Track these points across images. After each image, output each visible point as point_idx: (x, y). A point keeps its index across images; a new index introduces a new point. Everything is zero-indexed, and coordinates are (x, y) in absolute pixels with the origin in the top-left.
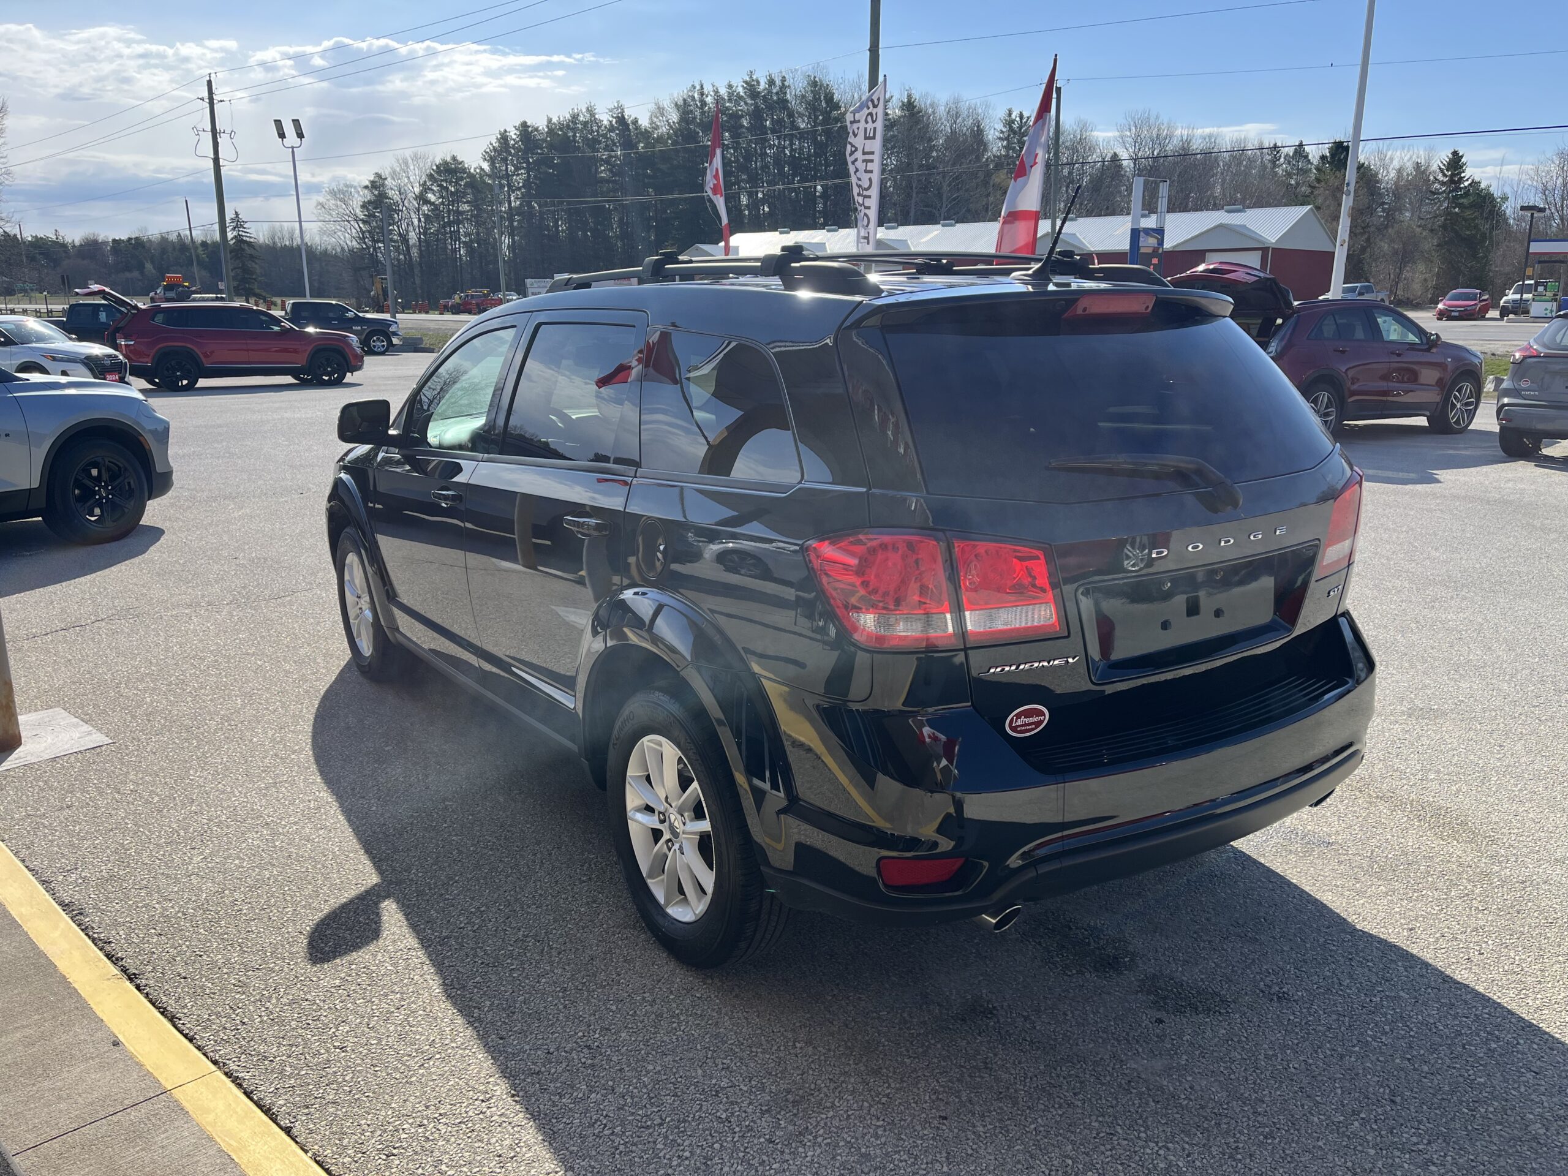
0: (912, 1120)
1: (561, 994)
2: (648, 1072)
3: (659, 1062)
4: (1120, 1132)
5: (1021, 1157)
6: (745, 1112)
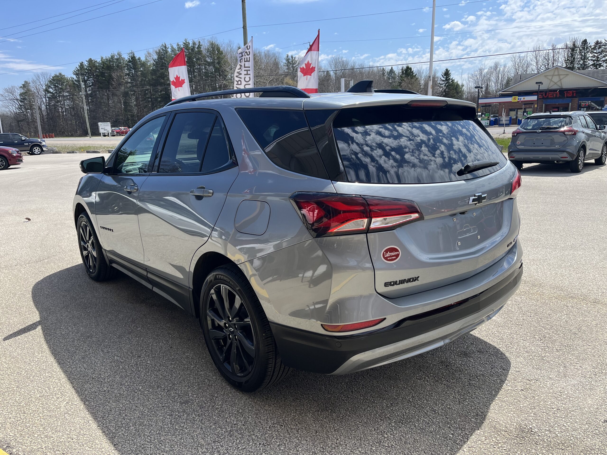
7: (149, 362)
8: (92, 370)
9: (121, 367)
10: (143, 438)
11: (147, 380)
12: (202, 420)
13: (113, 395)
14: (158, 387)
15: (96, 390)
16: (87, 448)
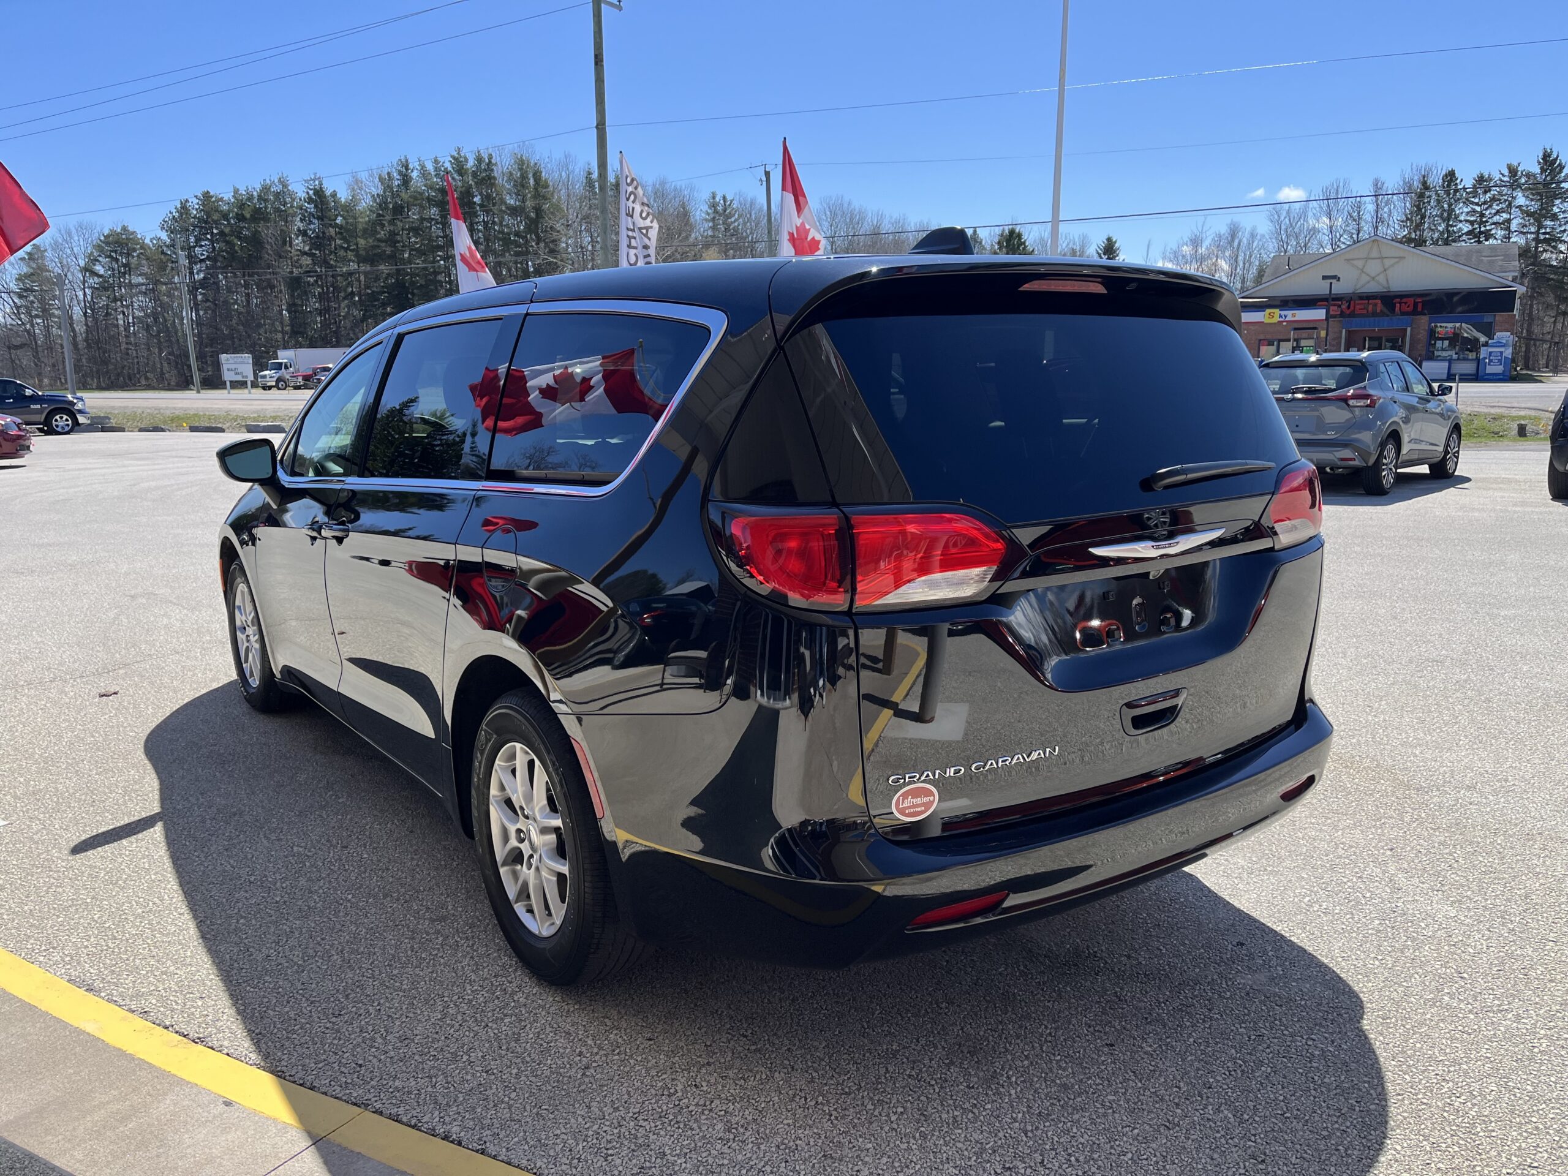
0: (1085, 1051)
4: (1267, 1033)
5: (1197, 1065)
6: (931, 1067)
7: (365, 856)
8: (248, 869)
9: (308, 864)
10: (358, 972)
11: (362, 885)
12: (473, 945)
13: (296, 908)
14: (385, 896)
15: (258, 902)
16: (248, 988)
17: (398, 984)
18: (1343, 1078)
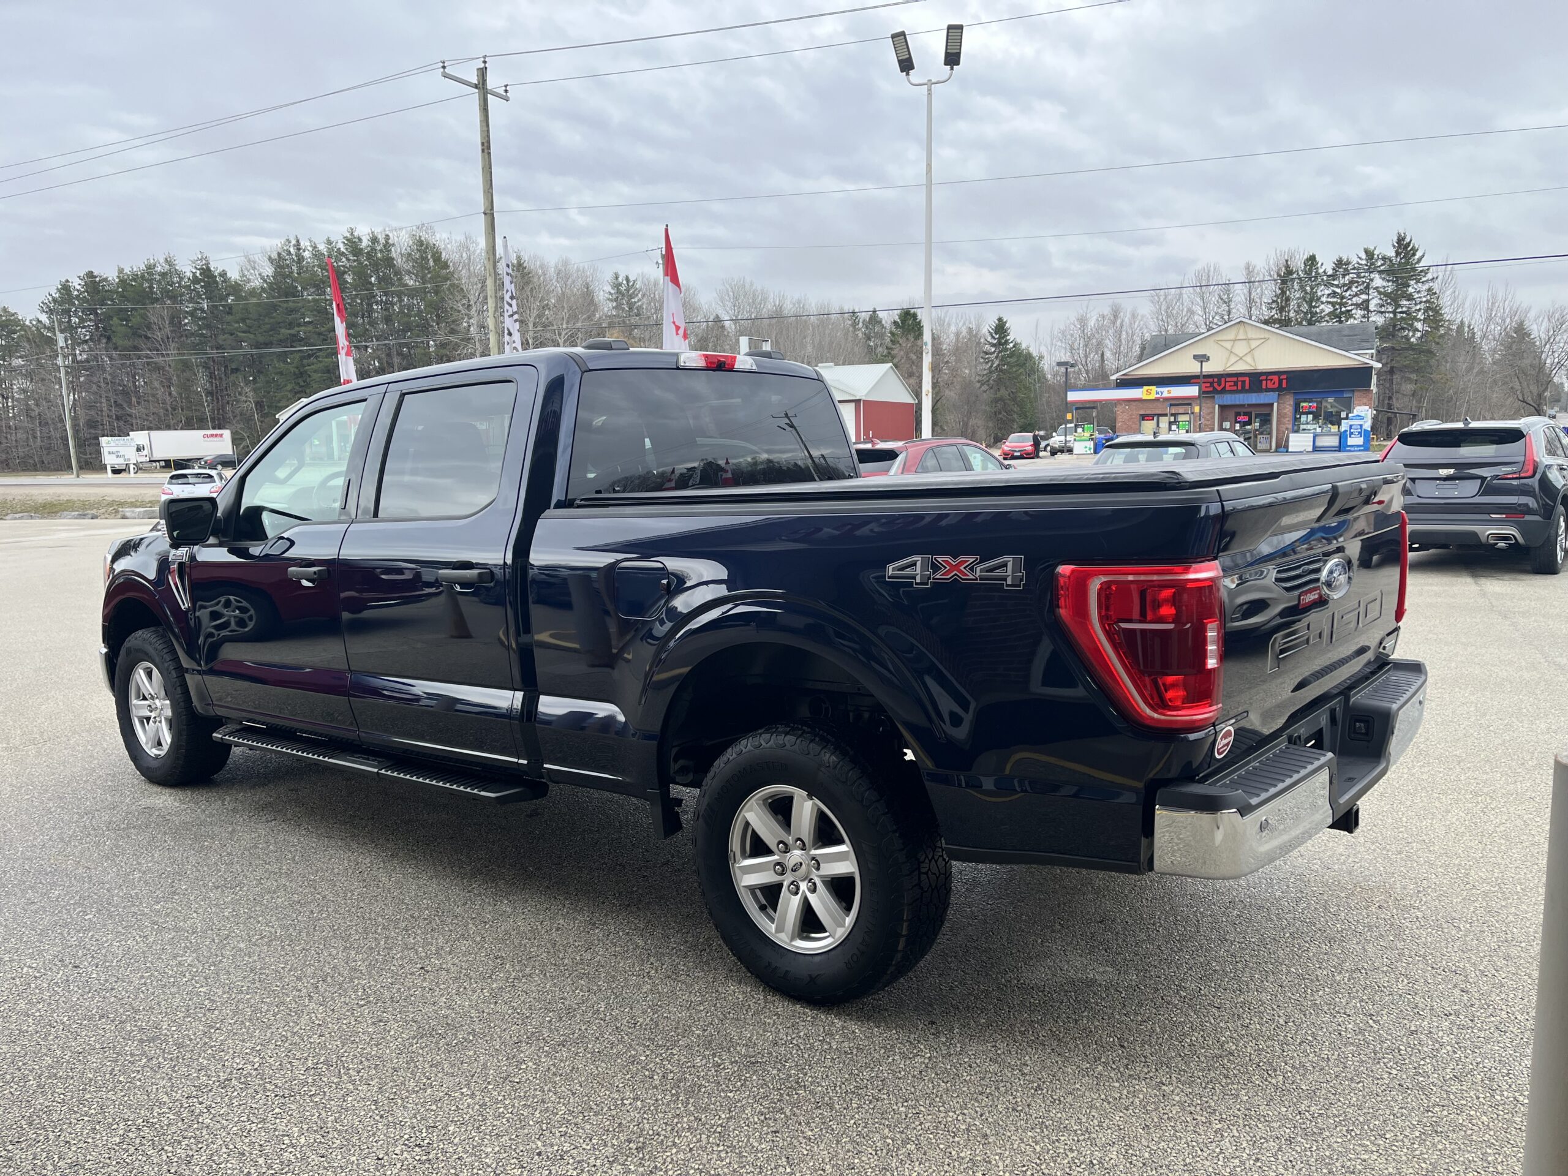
0: (748, 1140)
1: (373, 1107)
2: (487, 1154)
3: (496, 1144)
4: (923, 1109)
5: (849, 1146)
6: (595, 1166)
12: (175, 1066)
17: (86, 1109)
18: (977, 1152)
